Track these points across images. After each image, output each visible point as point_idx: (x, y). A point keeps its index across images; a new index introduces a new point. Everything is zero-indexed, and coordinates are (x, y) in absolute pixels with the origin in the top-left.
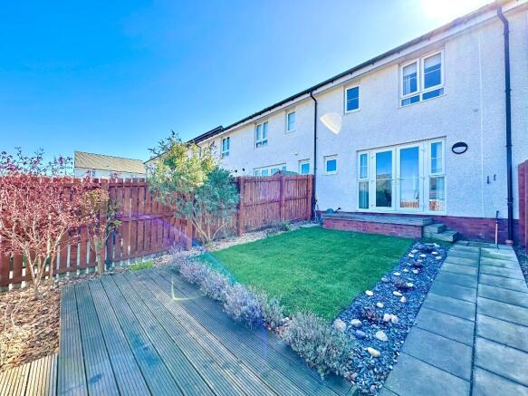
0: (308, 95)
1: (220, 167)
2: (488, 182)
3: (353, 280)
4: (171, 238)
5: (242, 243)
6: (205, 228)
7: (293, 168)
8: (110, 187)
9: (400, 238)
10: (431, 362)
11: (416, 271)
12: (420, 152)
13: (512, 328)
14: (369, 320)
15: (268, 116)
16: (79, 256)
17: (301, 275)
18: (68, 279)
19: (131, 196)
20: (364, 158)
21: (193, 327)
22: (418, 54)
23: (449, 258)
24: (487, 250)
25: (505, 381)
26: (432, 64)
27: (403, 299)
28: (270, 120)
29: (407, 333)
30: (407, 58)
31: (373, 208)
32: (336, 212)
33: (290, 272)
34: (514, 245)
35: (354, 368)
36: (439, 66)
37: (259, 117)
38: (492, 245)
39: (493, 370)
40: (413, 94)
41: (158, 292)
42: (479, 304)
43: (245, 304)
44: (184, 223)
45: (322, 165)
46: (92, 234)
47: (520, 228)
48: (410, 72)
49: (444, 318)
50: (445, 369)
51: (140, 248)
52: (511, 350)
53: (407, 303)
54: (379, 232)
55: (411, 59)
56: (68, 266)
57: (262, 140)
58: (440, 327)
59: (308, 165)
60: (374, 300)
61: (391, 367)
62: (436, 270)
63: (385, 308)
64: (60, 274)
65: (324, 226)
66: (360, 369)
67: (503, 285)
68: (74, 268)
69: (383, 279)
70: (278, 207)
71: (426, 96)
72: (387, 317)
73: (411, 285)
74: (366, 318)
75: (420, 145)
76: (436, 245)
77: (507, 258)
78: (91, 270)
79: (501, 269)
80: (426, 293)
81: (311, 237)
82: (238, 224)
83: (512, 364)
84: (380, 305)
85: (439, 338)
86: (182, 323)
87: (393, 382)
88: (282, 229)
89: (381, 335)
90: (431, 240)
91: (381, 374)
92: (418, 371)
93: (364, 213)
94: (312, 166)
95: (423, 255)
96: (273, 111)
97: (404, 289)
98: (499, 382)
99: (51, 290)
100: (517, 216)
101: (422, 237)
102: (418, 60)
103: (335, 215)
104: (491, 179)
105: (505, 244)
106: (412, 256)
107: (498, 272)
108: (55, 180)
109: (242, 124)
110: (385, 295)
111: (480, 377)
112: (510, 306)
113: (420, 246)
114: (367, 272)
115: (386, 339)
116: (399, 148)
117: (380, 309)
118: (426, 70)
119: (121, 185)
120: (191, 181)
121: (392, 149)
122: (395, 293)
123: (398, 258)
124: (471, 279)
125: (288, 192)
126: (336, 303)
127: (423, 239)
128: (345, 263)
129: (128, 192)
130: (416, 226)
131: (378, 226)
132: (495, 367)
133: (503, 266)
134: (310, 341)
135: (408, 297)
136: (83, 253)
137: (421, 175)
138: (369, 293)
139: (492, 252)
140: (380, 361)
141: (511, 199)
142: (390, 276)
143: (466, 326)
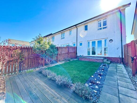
0: (75, 26)
1: (53, 44)
2: (117, 49)
3: (88, 73)
4: (39, 63)
5: (58, 64)
6: (48, 61)
7: (71, 45)
8: (21, 49)
9: (98, 63)
10: (109, 93)
11: (103, 71)
12: (102, 42)
13: (126, 83)
14: (93, 83)
15: (64, 31)
16: (11, 69)
17: (75, 72)
18: (7, 76)
19: (27, 52)
20: (89, 43)
21: (47, 88)
22: (102, 18)
23: (109, 67)
24: (118, 65)
25: (126, 96)
26: (105, 20)
27: (101, 78)
28: (65, 32)
29: (102, 86)
30: (99, 19)
31: (91, 55)
32: (82, 56)
33: (72, 72)
34: (123, 64)
35: (91, 96)
36: (106, 21)
37: (62, 31)
38: (118, 64)
39: (123, 94)
40: (100, 28)
41: (36, 78)
42: (118, 78)
43: (61, 81)
44: (42, 59)
45: (79, 44)
46: (15, 62)
47: (124, 60)
48: (99, 22)
49: (111, 82)
50: (113, 94)
51: (29, 66)
52: (126, 89)
53: (102, 79)
54: (93, 61)
55: (100, 19)
56: (7, 72)
57: (63, 37)
58: (110, 84)
59: (75, 44)
60: (94, 78)
61: (100, 95)
62: (107, 70)
63: (97, 80)
64: (4, 75)
65: (79, 60)
66: (93, 96)
67: (122, 73)
68: (9, 72)
69: (95, 73)
70: (67, 55)
71: (103, 28)
72: (97, 82)
73: (102, 74)
74: (92, 83)
75: (102, 40)
76: (106, 64)
77: (122, 67)
78: (15, 73)
79: (121, 69)
80: (106, 76)
81: (76, 63)
82: (57, 59)
83: (127, 92)
84: (95, 79)
85: (110, 87)
86: (44, 87)
87: (101, 99)
88: (69, 61)
89: (97, 87)
90: (105, 63)
91: (98, 97)
92: (106, 95)
93: (89, 56)
94: (76, 44)
95: (104, 67)
96: (66, 30)
97: (100, 75)
98: (125, 97)
99: (2, 79)
100: (123, 57)
101: (103, 62)
102: (101, 19)
103: (82, 57)
104: (118, 48)
105: (121, 63)
106: (101, 67)
107: (121, 70)
108: (4, 46)
109: (58, 33)
110: (96, 77)
111: (121, 96)
112: (124, 78)
113: (103, 64)
114: (91, 71)
115: (98, 88)
116: (97, 40)
117: (96, 80)
118: (103, 22)
119: (24, 48)
120: (45, 48)
121: (96, 41)
122: (99, 76)
123: (98, 67)
124: (115, 72)
125: (70, 51)
126: (85, 79)
127: (103, 63)
128: (86, 69)
129: (26, 50)
130: (101, 59)
131: (93, 60)
132: (123, 93)
133: (122, 69)
134: (80, 90)
135: (102, 77)
136: (12, 68)
137: (102, 47)
138: (92, 76)
139: (119, 65)
140: (97, 94)
141: (122, 53)
142: (97, 72)
143: (116, 83)
